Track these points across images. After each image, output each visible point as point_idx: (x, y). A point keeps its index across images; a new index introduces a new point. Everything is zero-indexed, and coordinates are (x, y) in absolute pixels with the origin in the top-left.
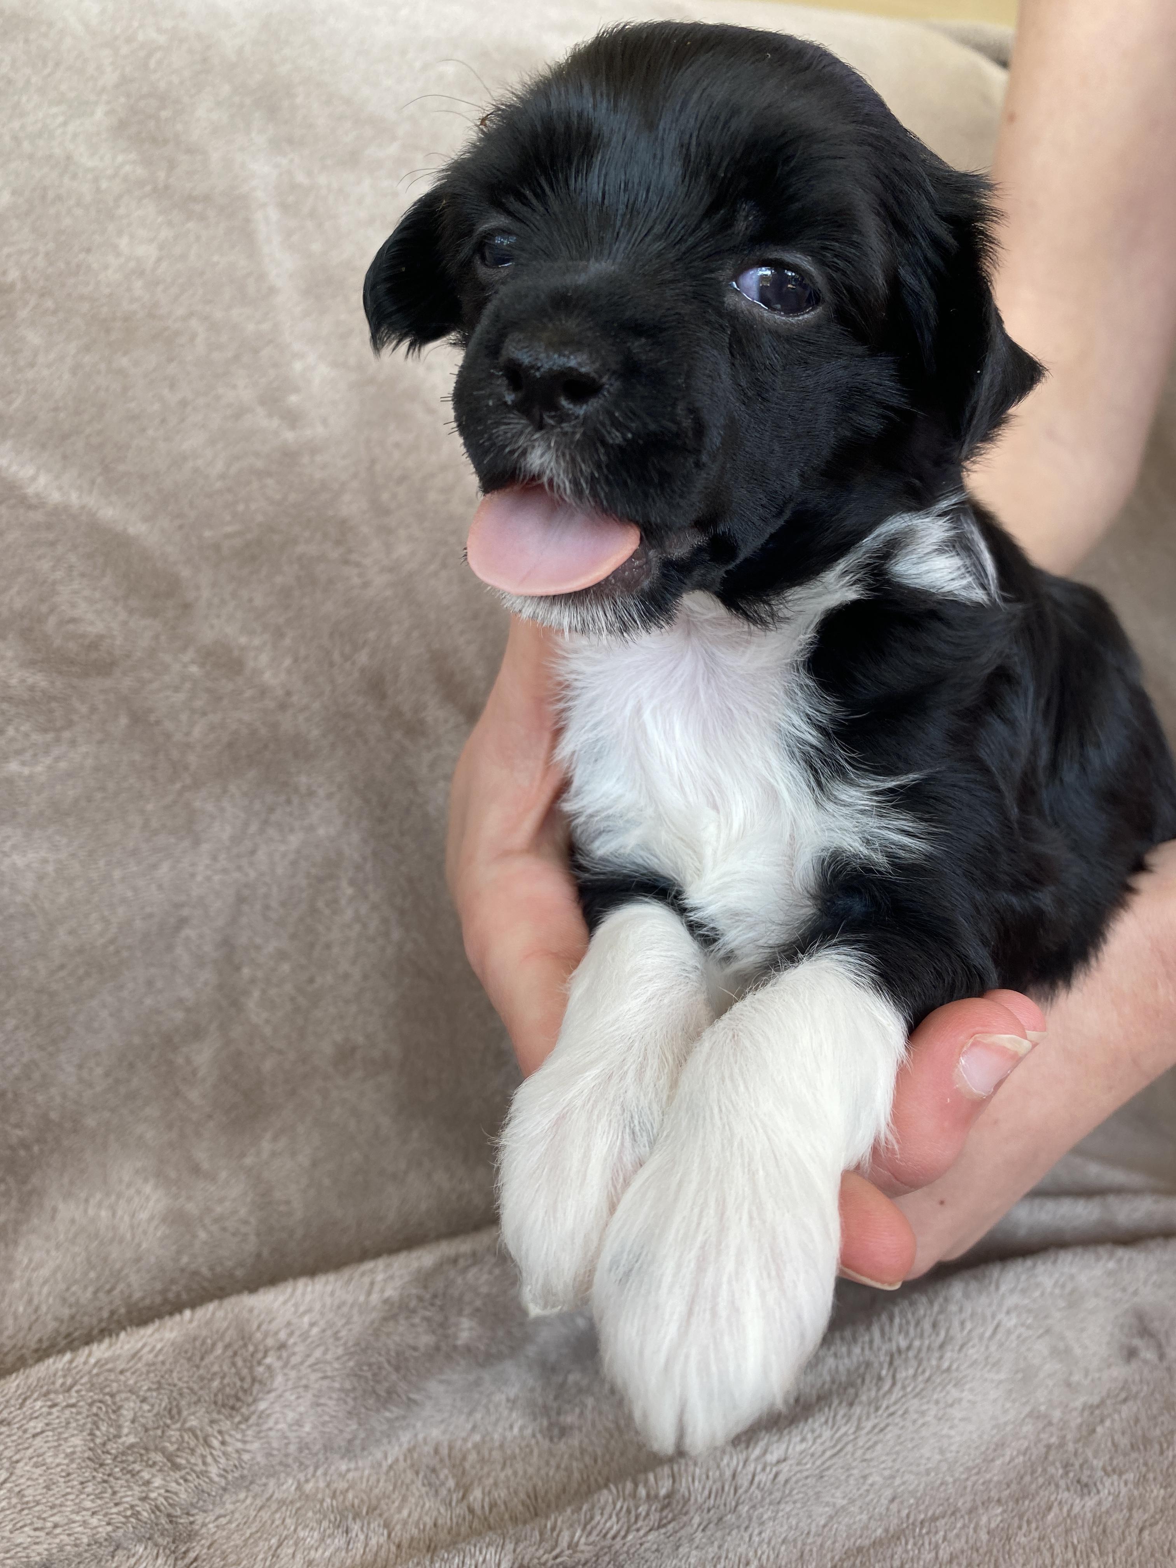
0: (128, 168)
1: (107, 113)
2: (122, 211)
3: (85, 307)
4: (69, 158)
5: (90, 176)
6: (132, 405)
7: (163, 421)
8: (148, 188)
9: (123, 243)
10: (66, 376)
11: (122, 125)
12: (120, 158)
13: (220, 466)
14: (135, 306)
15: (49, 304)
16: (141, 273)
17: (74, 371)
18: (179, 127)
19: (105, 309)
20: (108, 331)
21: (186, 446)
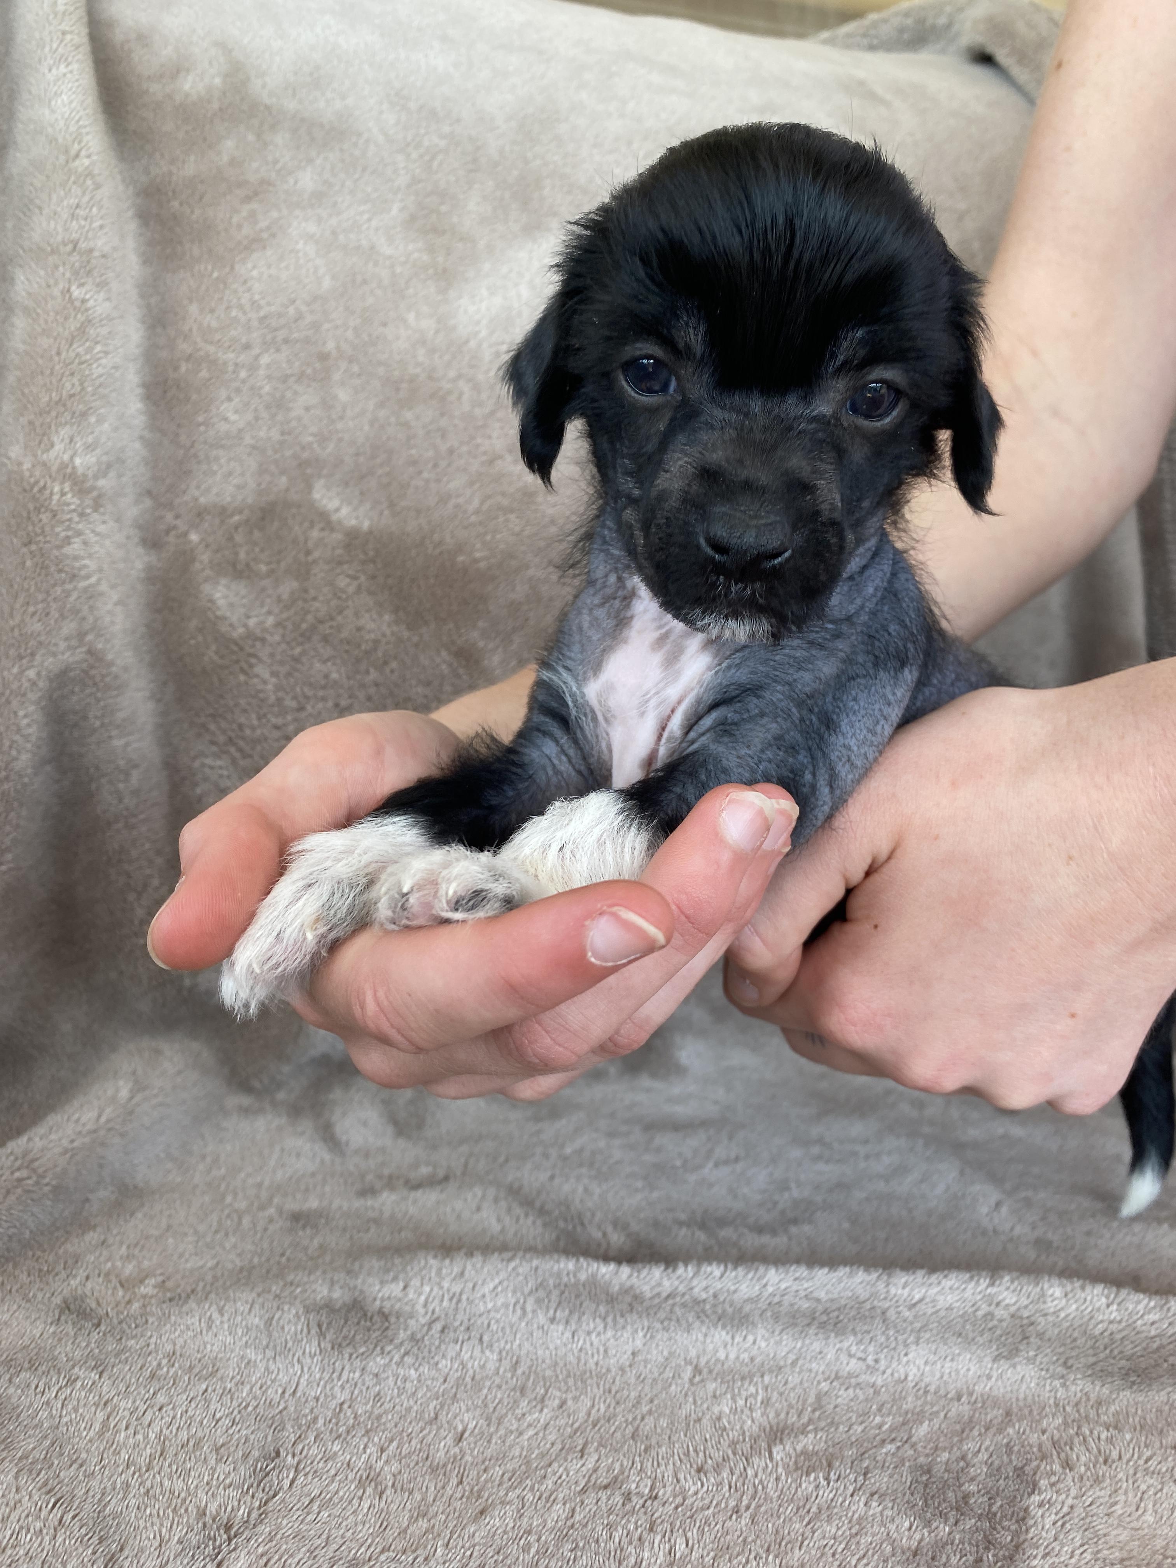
0: (416, 255)
1: (401, 210)
2: (411, 291)
3: (381, 370)
4: (372, 248)
5: (388, 263)
6: (413, 452)
7: (435, 466)
8: (431, 271)
9: (411, 317)
10: (367, 428)
11: (413, 218)
12: (411, 247)
13: (476, 503)
14: (418, 370)
15: (356, 369)
16: (424, 343)
17: (372, 423)
18: (455, 219)
19: (396, 373)
20: (398, 390)
21: (452, 486)
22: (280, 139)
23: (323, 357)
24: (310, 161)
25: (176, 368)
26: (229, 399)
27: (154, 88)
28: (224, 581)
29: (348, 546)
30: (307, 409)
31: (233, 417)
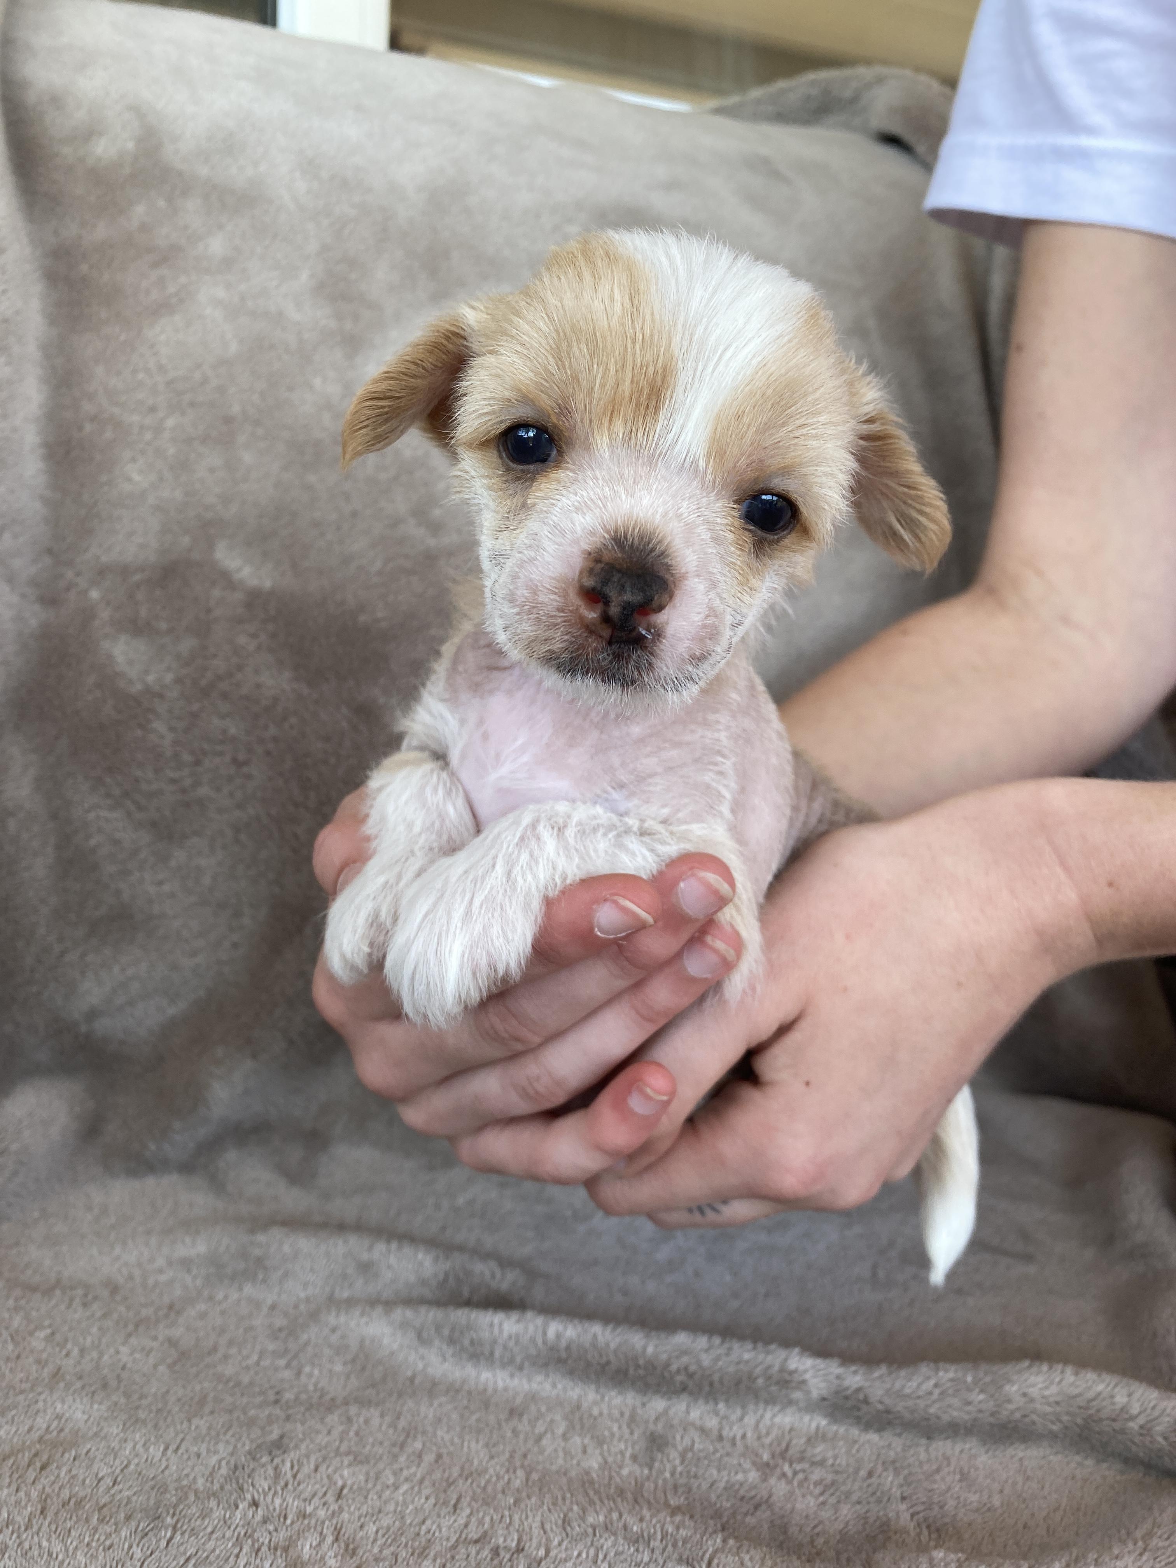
0: (324, 321)
1: (311, 277)
2: (318, 357)
3: (286, 434)
4: (280, 314)
5: (295, 329)
6: (317, 514)
8: (338, 338)
9: (317, 382)
10: (271, 490)
12: (319, 313)
13: (378, 565)
15: (260, 431)
17: (276, 486)
19: (301, 437)
20: (303, 453)
21: (354, 547)
22: (192, 205)
23: (228, 420)
24: (221, 227)
25: (80, 429)
26: (134, 460)
27: (66, 150)
28: (123, 638)
29: (249, 605)
30: (212, 470)
31: (136, 477)
